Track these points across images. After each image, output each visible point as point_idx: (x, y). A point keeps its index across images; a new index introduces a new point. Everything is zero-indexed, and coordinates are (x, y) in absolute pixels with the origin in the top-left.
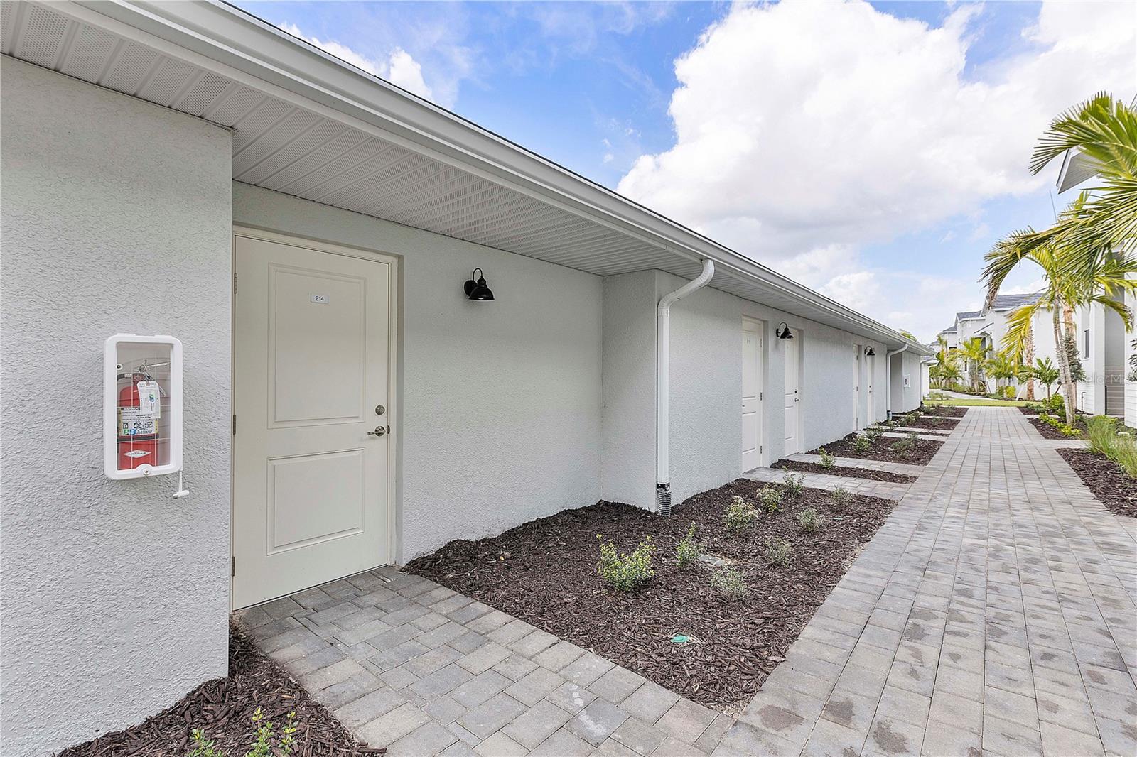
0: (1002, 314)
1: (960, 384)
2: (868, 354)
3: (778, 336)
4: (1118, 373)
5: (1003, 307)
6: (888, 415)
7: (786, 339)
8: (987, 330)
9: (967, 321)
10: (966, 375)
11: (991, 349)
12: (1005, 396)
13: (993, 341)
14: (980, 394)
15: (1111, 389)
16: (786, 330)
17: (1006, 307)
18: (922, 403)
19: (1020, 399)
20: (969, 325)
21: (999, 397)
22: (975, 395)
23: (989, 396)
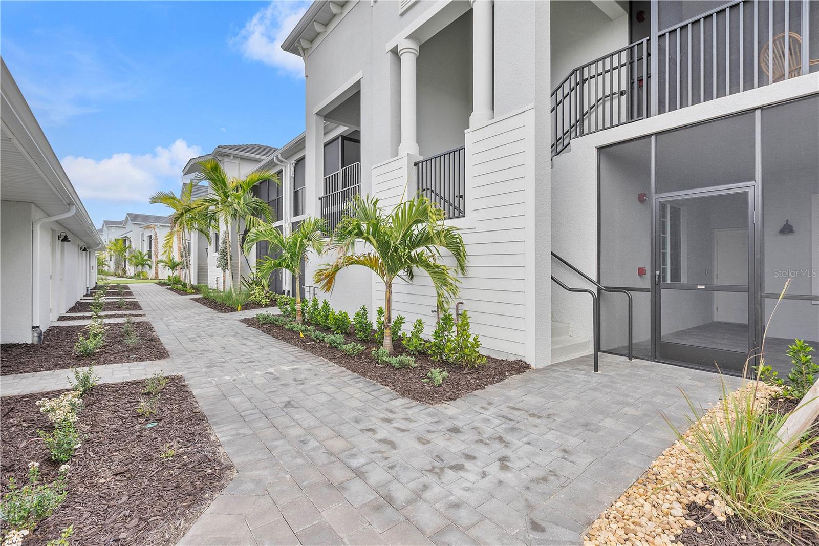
0: (139, 226)
1: (106, 270)
2: (83, 251)
3: (59, 240)
4: (204, 264)
5: (139, 221)
6: (87, 290)
7: (65, 242)
8: (128, 235)
9: (111, 227)
10: (112, 264)
11: (130, 247)
12: (141, 278)
13: (132, 242)
14: (123, 277)
15: (201, 272)
16: (66, 237)
17: (143, 222)
18: (96, 283)
19: (151, 279)
20: (113, 230)
21: (138, 278)
22: (120, 277)
23: (131, 278)
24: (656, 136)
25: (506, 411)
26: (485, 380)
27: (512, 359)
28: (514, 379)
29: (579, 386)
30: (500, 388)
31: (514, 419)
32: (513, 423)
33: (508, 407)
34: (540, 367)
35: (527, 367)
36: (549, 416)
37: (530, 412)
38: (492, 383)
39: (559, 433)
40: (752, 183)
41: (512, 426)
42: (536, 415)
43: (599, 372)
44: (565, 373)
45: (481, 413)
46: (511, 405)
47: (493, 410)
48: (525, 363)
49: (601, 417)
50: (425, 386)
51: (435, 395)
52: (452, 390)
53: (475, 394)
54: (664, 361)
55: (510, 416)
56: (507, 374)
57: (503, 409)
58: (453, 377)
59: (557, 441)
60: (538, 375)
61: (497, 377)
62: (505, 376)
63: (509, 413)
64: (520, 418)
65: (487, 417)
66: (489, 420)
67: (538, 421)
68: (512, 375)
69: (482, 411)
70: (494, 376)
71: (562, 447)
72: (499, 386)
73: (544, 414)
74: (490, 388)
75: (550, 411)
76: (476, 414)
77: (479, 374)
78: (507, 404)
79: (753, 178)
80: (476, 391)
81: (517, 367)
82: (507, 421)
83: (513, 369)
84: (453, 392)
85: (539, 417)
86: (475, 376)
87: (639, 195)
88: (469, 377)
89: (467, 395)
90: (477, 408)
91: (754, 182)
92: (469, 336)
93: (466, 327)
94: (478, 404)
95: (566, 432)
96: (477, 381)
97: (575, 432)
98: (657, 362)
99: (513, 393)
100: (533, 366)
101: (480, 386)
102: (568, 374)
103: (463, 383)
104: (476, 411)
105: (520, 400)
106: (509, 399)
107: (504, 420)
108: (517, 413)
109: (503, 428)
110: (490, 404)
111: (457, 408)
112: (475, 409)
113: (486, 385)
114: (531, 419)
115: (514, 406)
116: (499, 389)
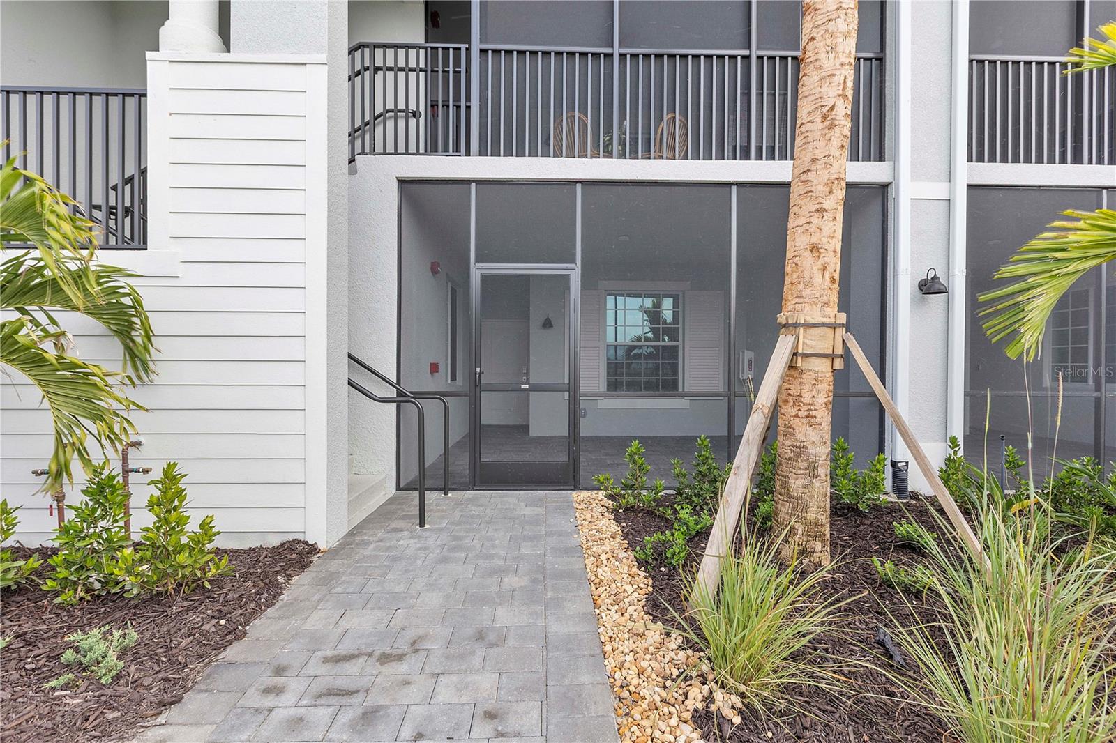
24: (477, 184)
25: (329, 677)
26: (241, 612)
27: (275, 541)
28: (299, 586)
29: (419, 562)
30: (280, 618)
31: (353, 687)
32: (357, 699)
33: (326, 660)
34: (334, 543)
35: (313, 549)
36: (415, 646)
37: (377, 653)
38: (256, 613)
39: (454, 678)
40: (573, 266)
41: (360, 710)
42: (390, 655)
43: (427, 526)
44: (382, 544)
45: (270, 710)
46: (329, 653)
47: (295, 685)
48: (306, 543)
49: (487, 610)
50: (59, 698)
51: (110, 715)
52: (161, 675)
53: (229, 659)
54: (485, 488)
55: (341, 683)
56: (281, 579)
57: (318, 672)
58: (147, 634)
59: (464, 699)
60: (340, 562)
61: (265, 595)
62: (279, 586)
63: (336, 676)
64: (366, 679)
65: (292, 711)
66: (301, 719)
67: (402, 668)
68: (290, 577)
69: (268, 701)
70: (256, 594)
71: (480, 711)
72: (276, 615)
73: (402, 646)
74: (261, 627)
75: (410, 634)
76: (261, 718)
77: (215, 601)
78: (319, 654)
79: (574, 261)
80: (228, 648)
81: (294, 556)
82: (344, 700)
83: (289, 563)
84: (166, 680)
85: (400, 658)
86: (209, 612)
87: (432, 263)
88: (190, 617)
89: (208, 670)
90: (254, 699)
91: (575, 265)
92: (182, 521)
93: (176, 503)
94: (251, 686)
95: (463, 667)
96: (223, 622)
97: (477, 661)
98: (477, 490)
99: (317, 620)
100: (322, 546)
101: (234, 633)
102: (388, 544)
103: (185, 642)
104: (257, 710)
105: (340, 631)
106: (315, 640)
107: (334, 700)
108: (352, 668)
109: (344, 724)
110: (279, 671)
111: (198, 724)
112: (250, 704)
113: (247, 623)
114: (387, 669)
115: (337, 653)
116: (282, 623)
